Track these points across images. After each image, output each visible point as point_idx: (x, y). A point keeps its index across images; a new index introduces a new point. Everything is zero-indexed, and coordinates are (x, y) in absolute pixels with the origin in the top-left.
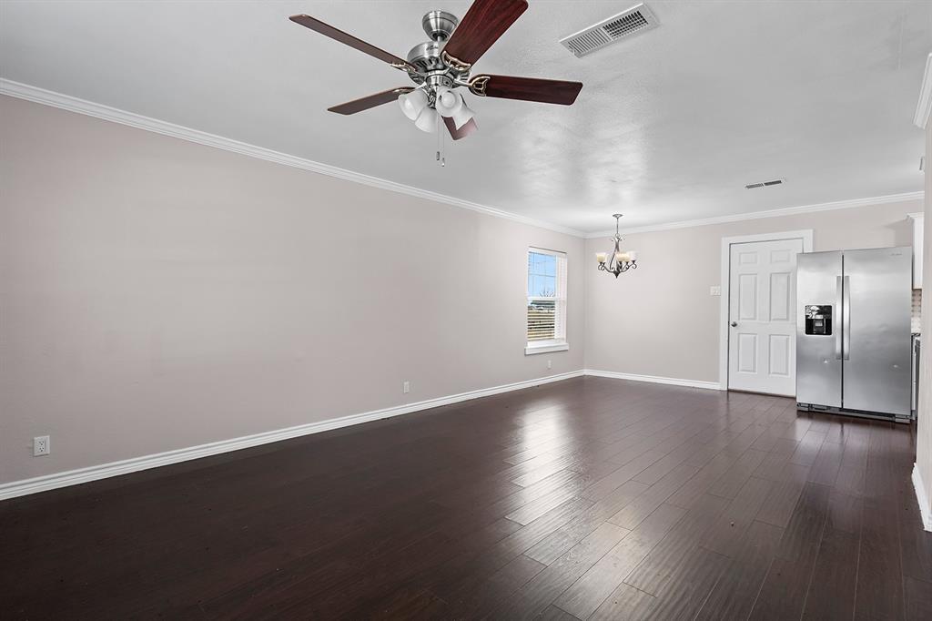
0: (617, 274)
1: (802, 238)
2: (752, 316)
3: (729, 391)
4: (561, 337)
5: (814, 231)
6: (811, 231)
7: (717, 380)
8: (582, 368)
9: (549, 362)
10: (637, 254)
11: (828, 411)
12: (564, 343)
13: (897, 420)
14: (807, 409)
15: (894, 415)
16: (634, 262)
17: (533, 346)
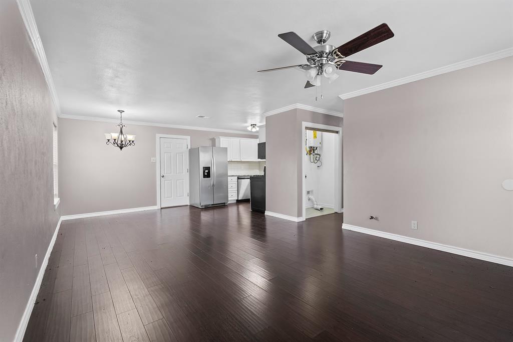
0: (121, 148)
1: (186, 139)
2: (170, 172)
3: (161, 208)
7: (155, 204)
11: (209, 206)
12: (58, 198)
15: (225, 203)
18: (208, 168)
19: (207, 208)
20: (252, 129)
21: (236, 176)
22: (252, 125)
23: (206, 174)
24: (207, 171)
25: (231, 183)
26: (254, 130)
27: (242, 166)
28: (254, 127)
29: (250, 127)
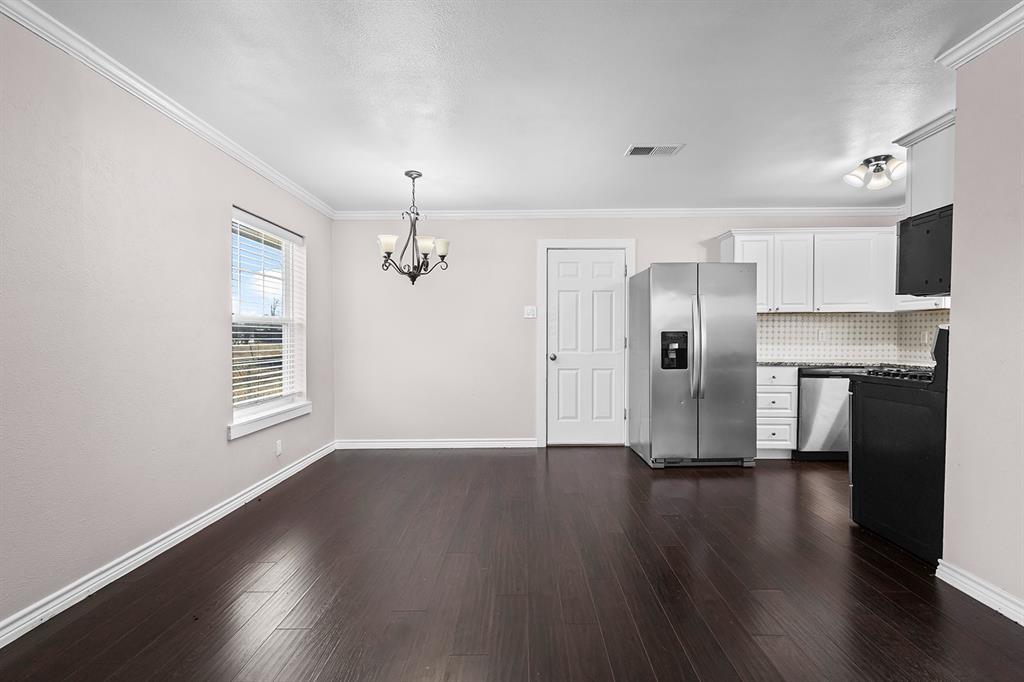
0: (413, 277)
1: (624, 249)
2: (574, 347)
3: (548, 447)
4: (299, 390)
5: (637, 242)
6: (634, 240)
7: (532, 434)
8: (331, 437)
9: (279, 442)
10: (448, 244)
11: (681, 464)
12: (302, 401)
13: (745, 464)
14: (662, 466)
15: (742, 460)
16: (443, 257)
17: (243, 418)
18: (682, 337)
19: (673, 469)
20: (867, 180)
21: (793, 365)
22: (867, 162)
23: (673, 356)
24: (676, 346)
25: (769, 389)
26: (879, 183)
27: (824, 329)
28: (879, 169)
29: (862, 173)
